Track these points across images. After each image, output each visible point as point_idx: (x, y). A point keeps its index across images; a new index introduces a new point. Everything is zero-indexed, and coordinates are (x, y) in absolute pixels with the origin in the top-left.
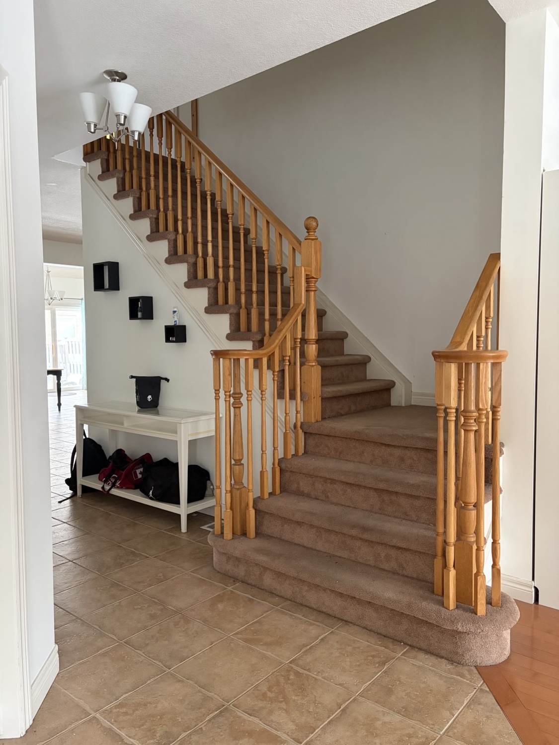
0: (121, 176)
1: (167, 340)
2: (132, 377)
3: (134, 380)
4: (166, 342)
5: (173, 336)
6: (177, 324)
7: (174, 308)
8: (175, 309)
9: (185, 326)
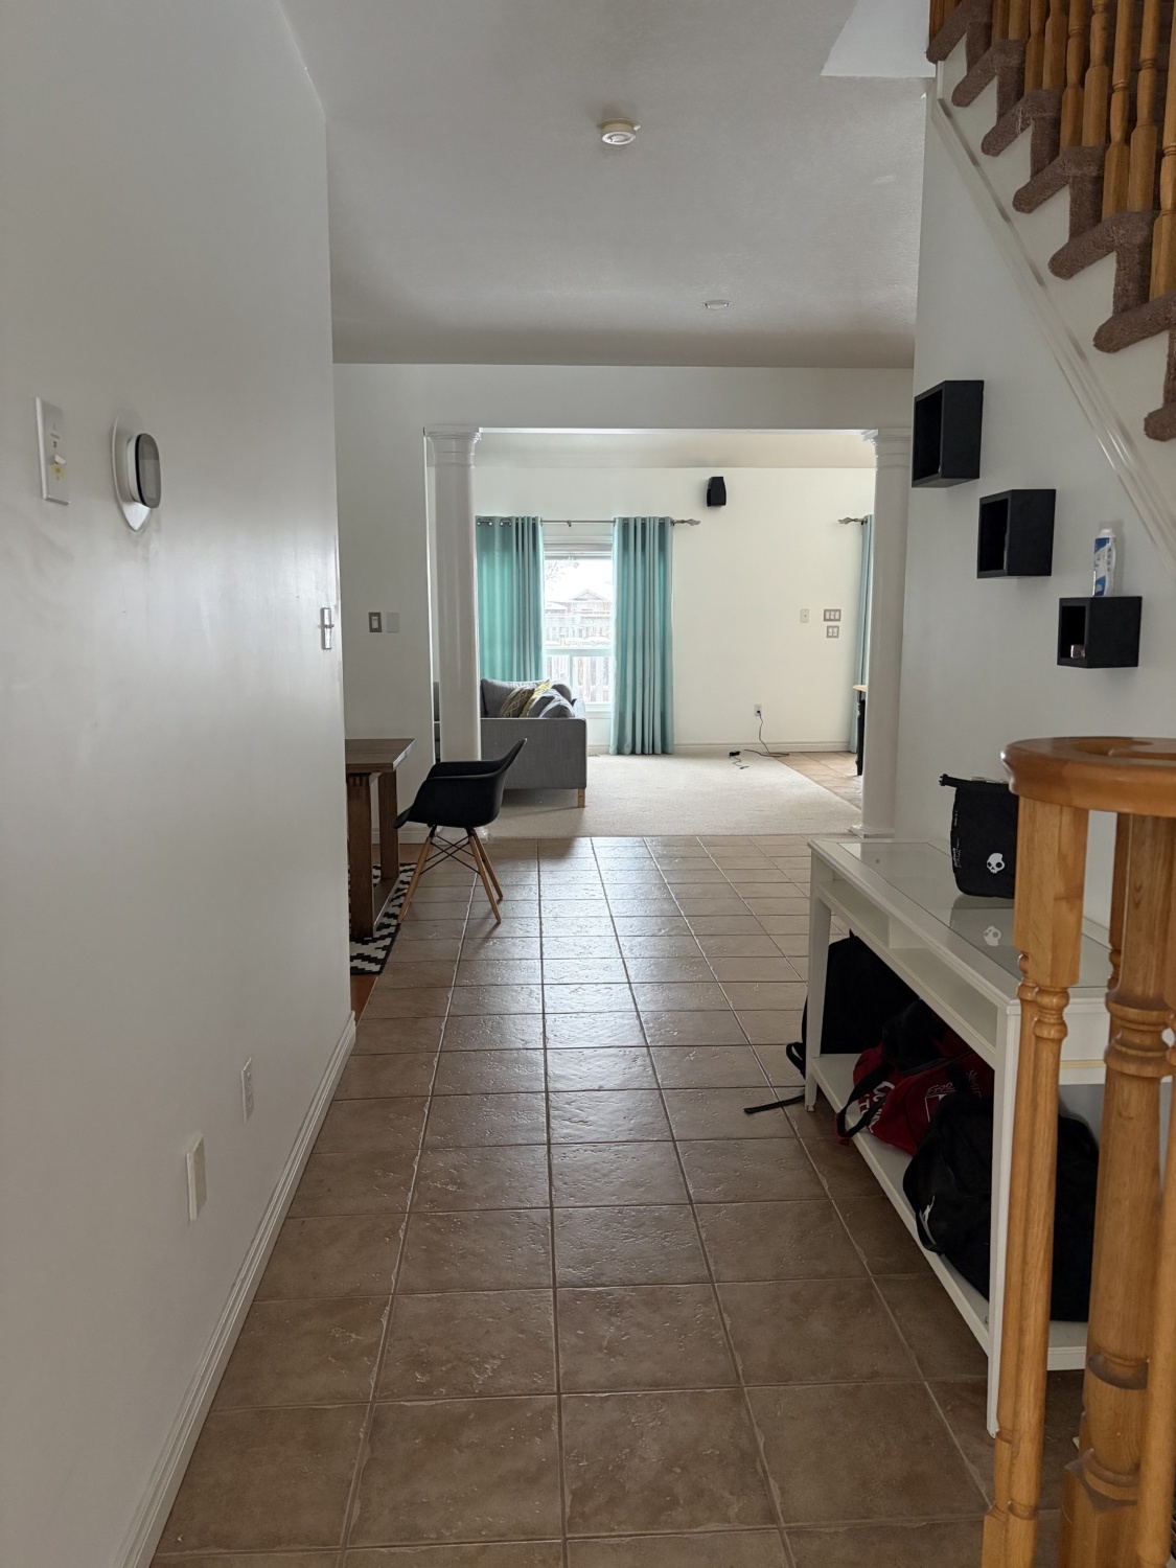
0: (1014, 61)
1: (1063, 657)
2: (946, 780)
3: (952, 791)
4: (1059, 663)
5: (1079, 641)
6: (1106, 594)
7: (1102, 527)
8: (1106, 533)
9: (1139, 600)
